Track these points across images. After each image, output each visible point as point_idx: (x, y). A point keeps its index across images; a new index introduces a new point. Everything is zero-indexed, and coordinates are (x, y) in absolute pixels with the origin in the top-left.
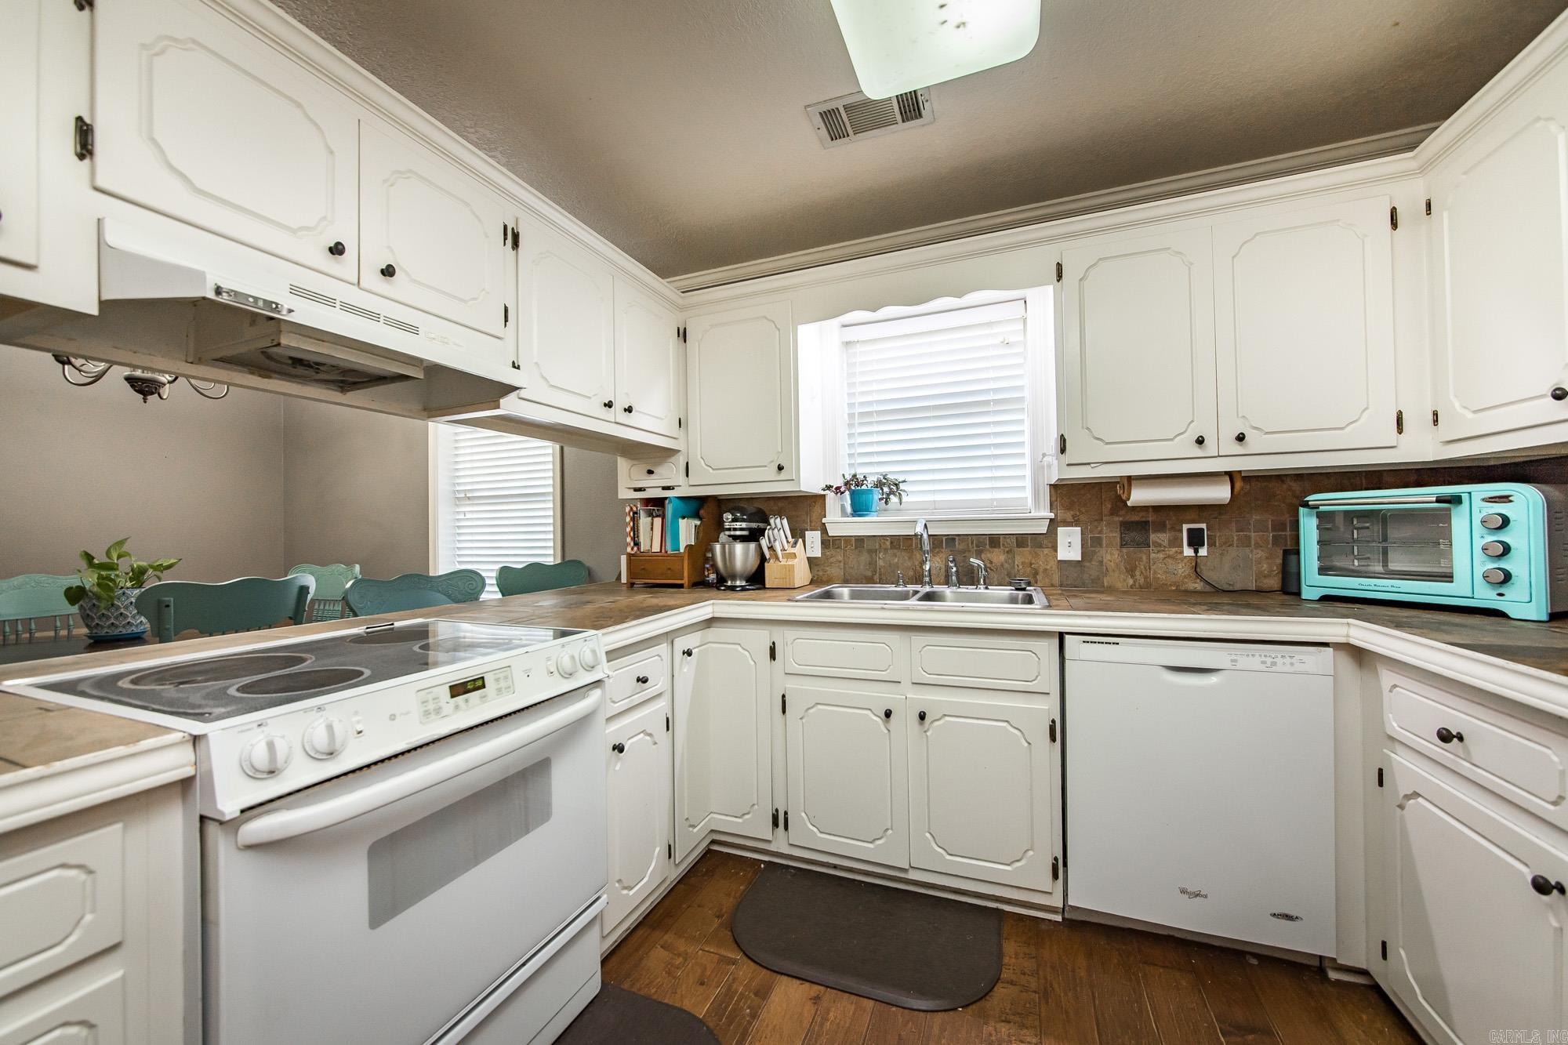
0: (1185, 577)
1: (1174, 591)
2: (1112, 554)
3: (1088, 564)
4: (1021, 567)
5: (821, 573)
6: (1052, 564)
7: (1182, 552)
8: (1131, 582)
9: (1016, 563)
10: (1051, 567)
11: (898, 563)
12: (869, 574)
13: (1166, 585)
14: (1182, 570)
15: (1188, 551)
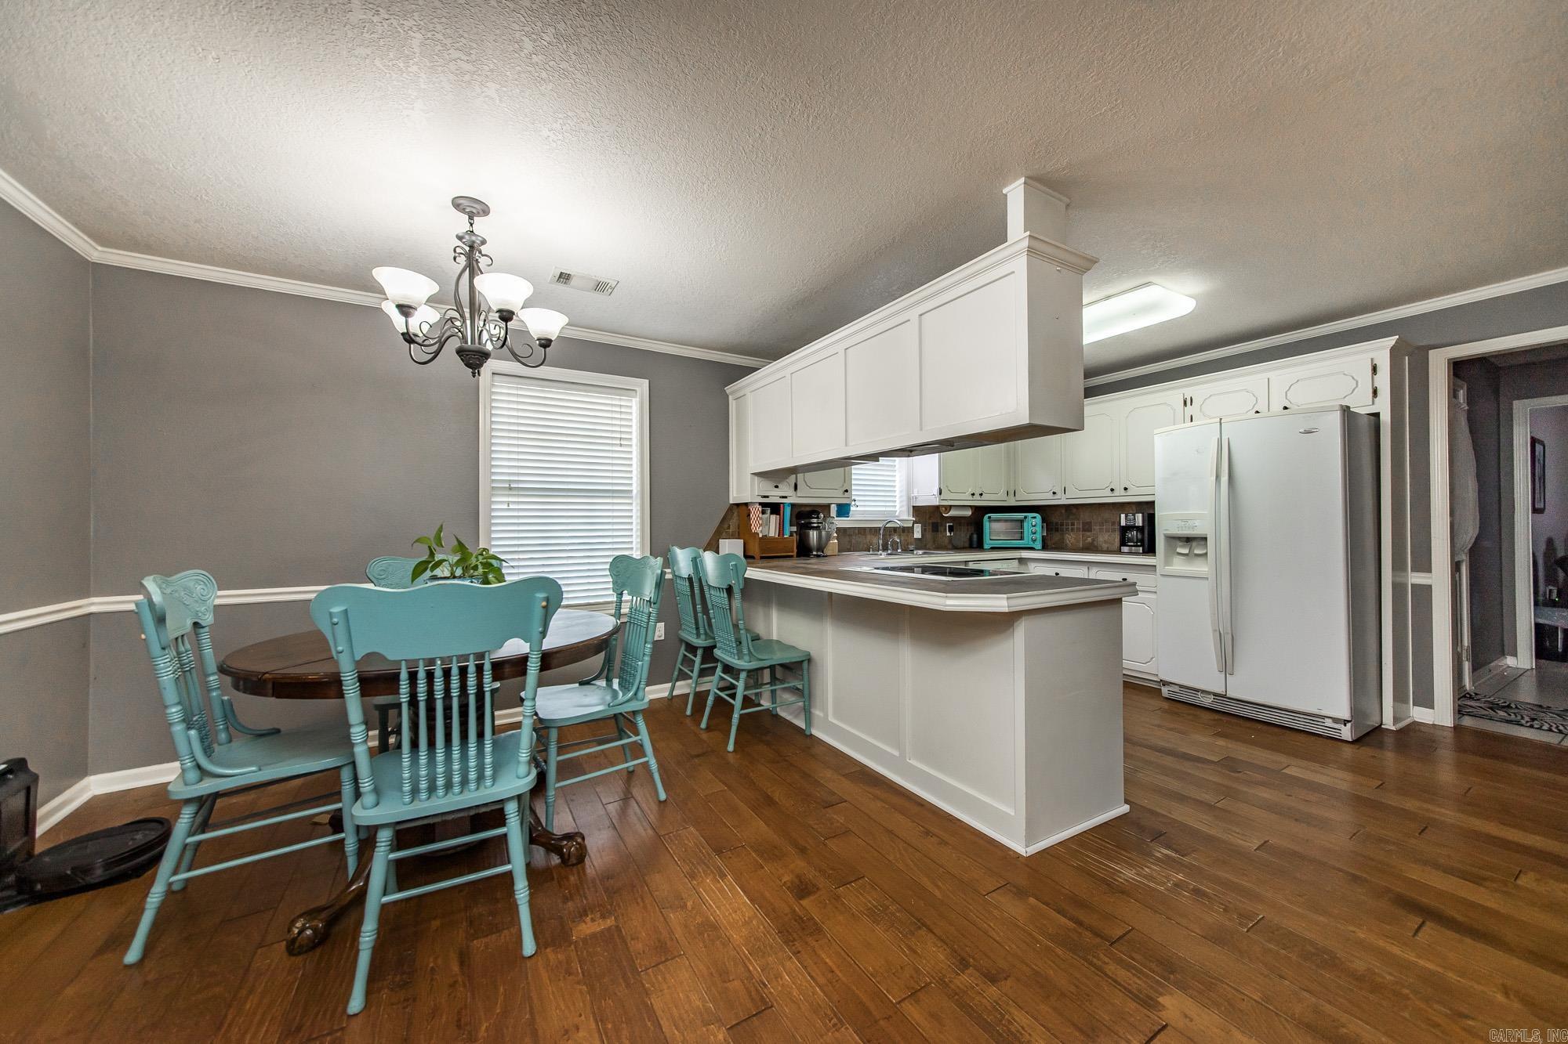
2: (930, 534)
3: (922, 538)
10: (907, 540)
15: (948, 534)
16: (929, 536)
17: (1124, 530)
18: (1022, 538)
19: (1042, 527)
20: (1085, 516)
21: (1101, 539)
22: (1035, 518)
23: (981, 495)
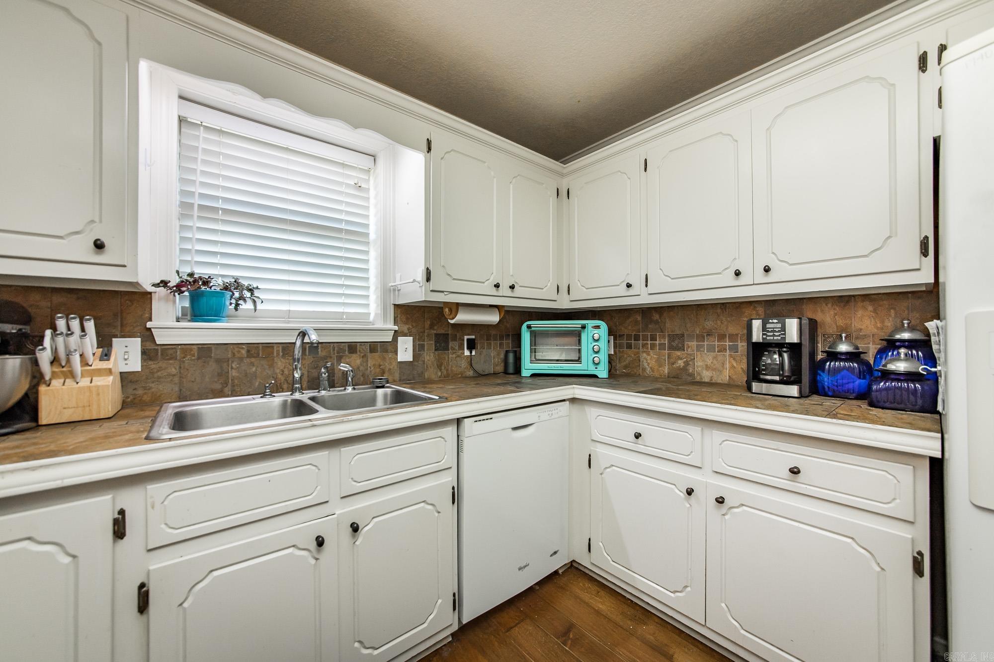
0: (465, 368)
1: (460, 377)
2: (430, 356)
3: (416, 363)
4: (372, 368)
5: (140, 392)
6: (394, 365)
7: (464, 353)
8: (439, 374)
9: (369, 365)
10: (393, 367)
11: (255, 372)
12: (218, 386)
13: (456, 374)
14: (464, 364)
15: (467, 353)
16: (429, 357)
17: (758, 350)
18: (579, 360)
19: (609, 341)
20: (672, 325)
21: (699, 363)
22: (598, 327)
23: (512, 287)
